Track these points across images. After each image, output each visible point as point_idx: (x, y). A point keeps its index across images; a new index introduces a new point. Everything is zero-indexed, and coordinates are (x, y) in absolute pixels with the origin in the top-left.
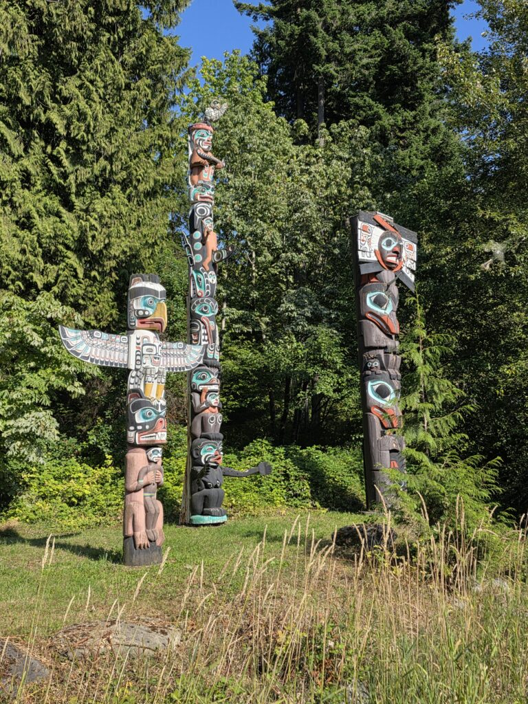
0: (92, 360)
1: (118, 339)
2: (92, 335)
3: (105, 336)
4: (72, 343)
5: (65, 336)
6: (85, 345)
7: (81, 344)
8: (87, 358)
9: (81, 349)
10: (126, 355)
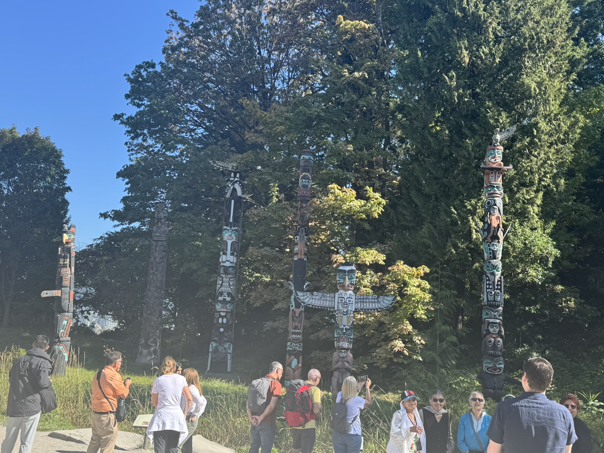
0: (312, 306)
1: (328, 295)
2: (313, 294)
3: (320, 294)
4: (302, 298)
5: (297, 295)
6: (308, 299)
7: (306, 298)
8: (310, 305)
9: (306, 300)
10: (333, 303)
